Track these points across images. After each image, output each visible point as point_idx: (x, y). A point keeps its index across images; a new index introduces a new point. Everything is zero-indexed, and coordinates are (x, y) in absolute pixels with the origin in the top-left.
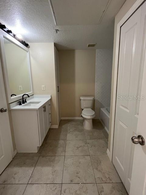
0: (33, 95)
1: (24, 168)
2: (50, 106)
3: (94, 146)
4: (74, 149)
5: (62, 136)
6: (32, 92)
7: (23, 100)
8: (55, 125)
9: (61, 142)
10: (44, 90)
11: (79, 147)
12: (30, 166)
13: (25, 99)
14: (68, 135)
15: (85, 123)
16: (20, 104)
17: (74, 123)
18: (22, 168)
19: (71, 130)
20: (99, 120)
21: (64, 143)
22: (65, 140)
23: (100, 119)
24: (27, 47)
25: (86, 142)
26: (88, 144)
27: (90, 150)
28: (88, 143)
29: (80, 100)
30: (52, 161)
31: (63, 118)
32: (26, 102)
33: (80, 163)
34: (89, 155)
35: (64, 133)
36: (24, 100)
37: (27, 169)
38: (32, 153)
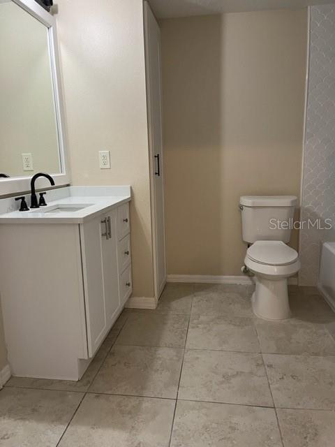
0: (68, 185)
1: (32, 425)
2: (128, 223)
3: (292, 377)
4: (211, 381)
5: (168, 335)
6: (64, 174)
7: (34, 198)
8: (144, 298)
9: (164, 354)
10: (108, 166)
11: (234, 376)
12: (53, 421)
13: (41, 195)
14: (192, 333)
15: (256, 296)
16: (23, 207)
17: (214, 295)
18: (27, 422)
19: (202, 318)
20: (315, 288)
21: (175, 358)
22: (180, 348)
23: (320, 286)
24: (48, 10)
25: (260, 362)
26: (268, 369)
27: (278, 389)
28: (270, 366)
29: (241, 207)
30: (130, 413)
31: (174, 278)
32: (43, 202)
33: (233, 429)
34: (270, 404)
35: (176, 326)
36: (38, 197)
37: (41, 427)
38: (61, 381)
